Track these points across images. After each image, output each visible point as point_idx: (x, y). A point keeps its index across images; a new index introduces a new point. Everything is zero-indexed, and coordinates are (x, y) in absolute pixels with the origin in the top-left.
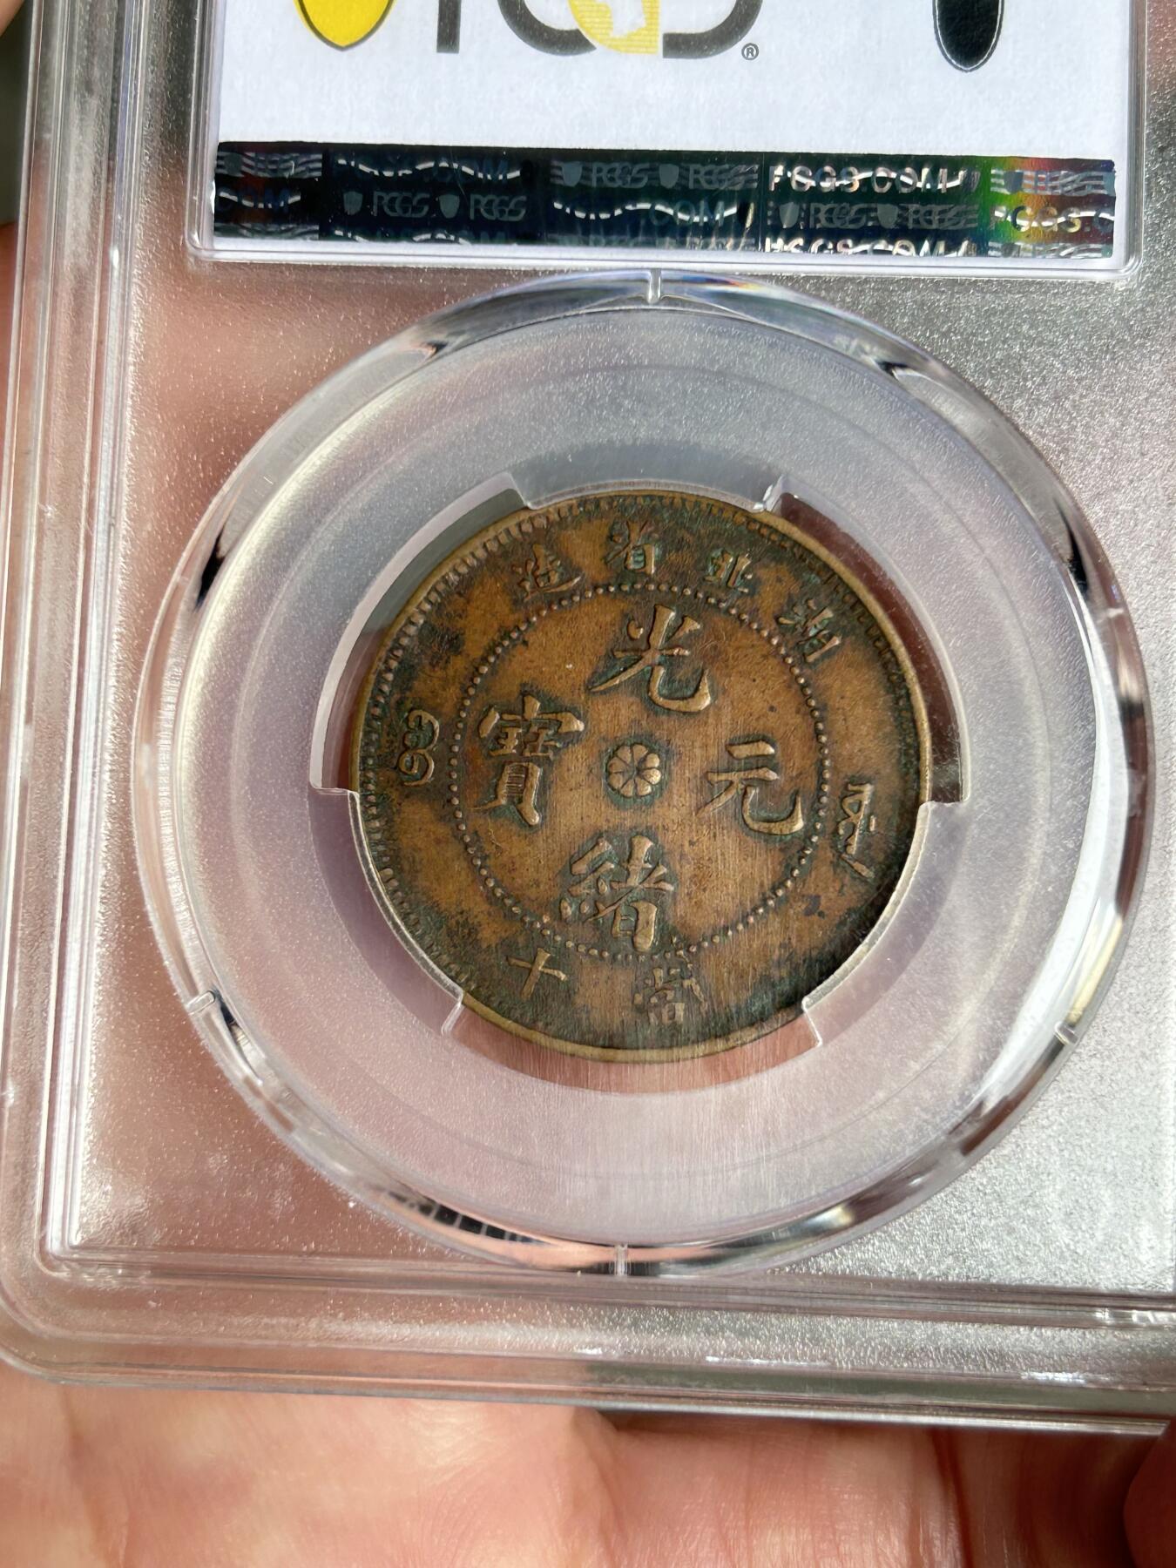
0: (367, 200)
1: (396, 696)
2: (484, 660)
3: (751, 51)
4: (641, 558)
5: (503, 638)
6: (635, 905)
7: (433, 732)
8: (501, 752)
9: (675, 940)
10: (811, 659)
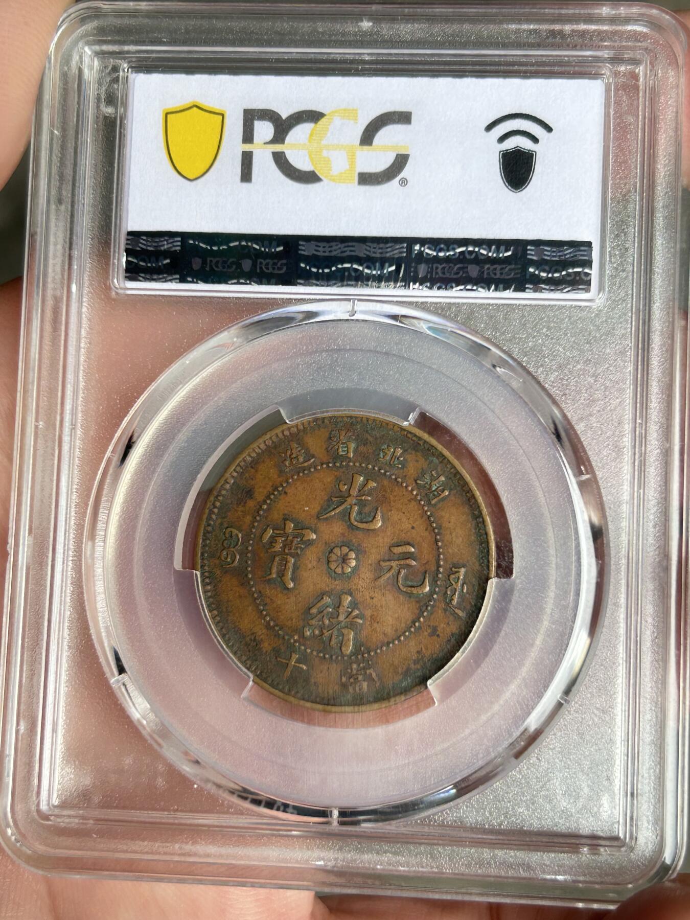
0: (204, 262)
1: (219, 521)
2: (265, 502)
3: (404, 182)
4: (346, 449)
5: (274, 491)
6: (343, 630)
7: (238, 539)
8: (273, 550)
9: (362, 649)
10: (433, 502)
